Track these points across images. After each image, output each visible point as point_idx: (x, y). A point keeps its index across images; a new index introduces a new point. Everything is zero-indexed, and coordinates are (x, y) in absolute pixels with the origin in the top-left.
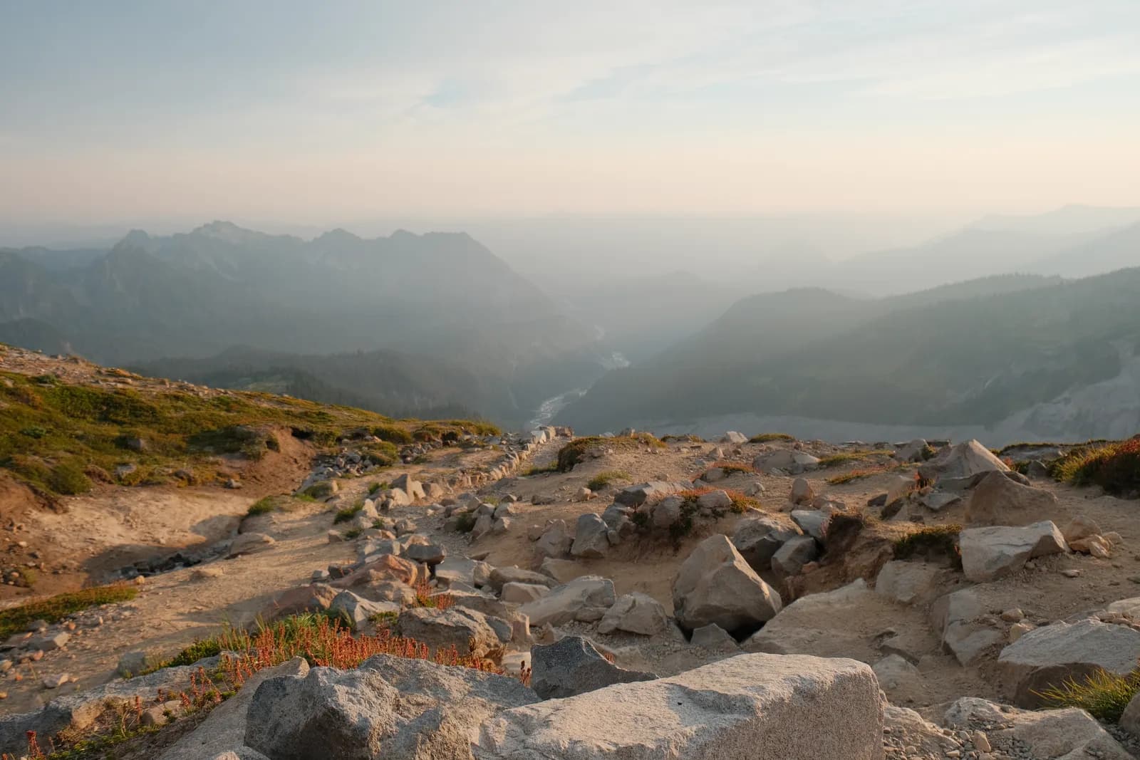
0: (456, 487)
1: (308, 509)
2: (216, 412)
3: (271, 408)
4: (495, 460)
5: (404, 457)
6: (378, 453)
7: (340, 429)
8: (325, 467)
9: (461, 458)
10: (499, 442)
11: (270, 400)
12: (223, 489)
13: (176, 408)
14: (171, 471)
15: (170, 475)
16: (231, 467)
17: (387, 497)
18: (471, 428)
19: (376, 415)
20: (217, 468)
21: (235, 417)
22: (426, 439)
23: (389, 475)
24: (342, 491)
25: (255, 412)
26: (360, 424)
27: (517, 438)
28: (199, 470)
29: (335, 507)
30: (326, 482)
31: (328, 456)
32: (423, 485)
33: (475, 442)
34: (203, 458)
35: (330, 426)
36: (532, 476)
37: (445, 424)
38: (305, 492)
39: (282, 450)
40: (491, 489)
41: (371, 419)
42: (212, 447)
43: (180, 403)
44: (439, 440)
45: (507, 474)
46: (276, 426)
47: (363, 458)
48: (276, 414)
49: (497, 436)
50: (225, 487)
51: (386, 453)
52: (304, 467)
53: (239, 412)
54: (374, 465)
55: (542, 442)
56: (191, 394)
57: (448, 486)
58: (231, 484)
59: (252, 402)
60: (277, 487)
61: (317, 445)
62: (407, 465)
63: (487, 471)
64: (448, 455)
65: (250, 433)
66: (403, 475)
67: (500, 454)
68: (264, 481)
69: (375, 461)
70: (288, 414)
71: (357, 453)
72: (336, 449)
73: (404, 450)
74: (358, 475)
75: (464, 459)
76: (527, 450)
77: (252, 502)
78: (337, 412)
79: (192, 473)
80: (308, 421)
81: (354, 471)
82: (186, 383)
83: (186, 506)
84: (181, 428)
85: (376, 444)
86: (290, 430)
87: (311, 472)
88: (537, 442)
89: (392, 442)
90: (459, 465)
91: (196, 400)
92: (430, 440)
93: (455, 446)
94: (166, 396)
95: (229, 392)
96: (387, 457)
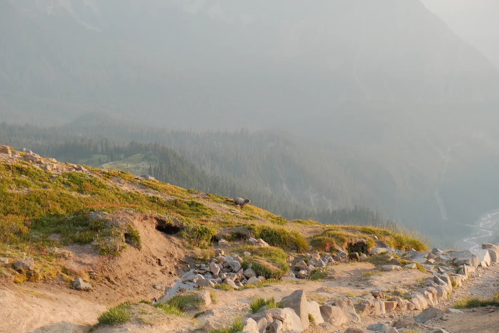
0: (364, 314)
1: (173, 325)
2: (66, 191)
3: (133, 192)
4: (418, 283)
5: (297, 270)
6: (263, 262)
7: (217, 225)
8: (195, 273)
9: (372, 277)
10: (426, 259)
11: (131, 182)
12: (70, 290)
13: (19, 184)
14: (7, 261)
15: (6, 266)
16: (80, 262)
17: (274, 318)
18: (388, 239)
19: (263, 212)
20: (63, 262)
21: (88, 199)
22: (328, 248)
23: (276, 290)
24: (216, 306)
25: (113, 196)
26: (242, 222)
27: (450, 258)
28: (40, 262)
29: (207, 324)
30: (196, 292)
31: (199, 259)
32: (321, 308)
33: (392, 258)
34: (48, 249)
35: (206, 221)
36: (471, 310)
37: (354, 231)
38: (170, 302)
39: (143, 247)
40: (413, 322)
41: (257, 216)
42: (58, 236)
43: (24, 178)
44: (343, 250)
45: (435, 304)
46: (138, 215)
47: (244, 267)
48: (138, 199)
49: (422, 252)
50: (71, 288)
51: (274, 262)
52: (169, 270)
53: (93, 194)
54: (257, 276)
55: (484, 265)
56: (37, 167)
57: (355, 313)
58: (79, 283)
59: (110, 183)
60: (134, 293)
61: (187, 243)
62: (301, 281)
63: (407, 297)
64: (357, 271)
65: (107, 221)
66: (296, 292)
67: (427, 275)
68: (119, 284)
69: (259, 271)
70: (154, 202)
71: (237, 259)
72: (210, 251)
73: (297, 260)
74: (237, 287)
75: (378, 278)
76: (464, 274)
77: (103, 309)
78: (214, 203)
79: (33, 265)
80: (177, 212)
81: (231, 281)
82: (31, 153)
83: (22, 306)
84: (23, 208)
85: (261, 249)
86: (155, 221)
87: (177, 278)
88: (477, 264)
89: (282, 247)
90: (369, 285)
91: (43, 174)
92: (332, 249)
93: (365, 261)
94: (8, 167)
95: (83, 168)
96: (275, 268)
